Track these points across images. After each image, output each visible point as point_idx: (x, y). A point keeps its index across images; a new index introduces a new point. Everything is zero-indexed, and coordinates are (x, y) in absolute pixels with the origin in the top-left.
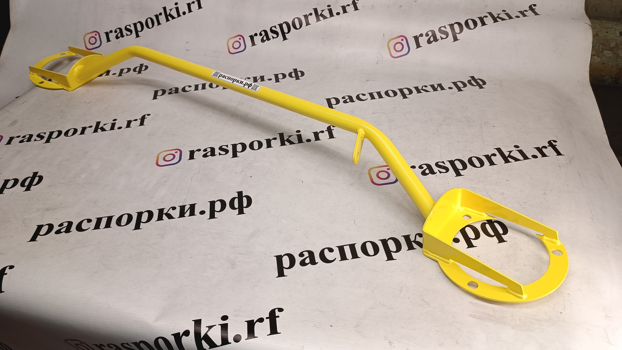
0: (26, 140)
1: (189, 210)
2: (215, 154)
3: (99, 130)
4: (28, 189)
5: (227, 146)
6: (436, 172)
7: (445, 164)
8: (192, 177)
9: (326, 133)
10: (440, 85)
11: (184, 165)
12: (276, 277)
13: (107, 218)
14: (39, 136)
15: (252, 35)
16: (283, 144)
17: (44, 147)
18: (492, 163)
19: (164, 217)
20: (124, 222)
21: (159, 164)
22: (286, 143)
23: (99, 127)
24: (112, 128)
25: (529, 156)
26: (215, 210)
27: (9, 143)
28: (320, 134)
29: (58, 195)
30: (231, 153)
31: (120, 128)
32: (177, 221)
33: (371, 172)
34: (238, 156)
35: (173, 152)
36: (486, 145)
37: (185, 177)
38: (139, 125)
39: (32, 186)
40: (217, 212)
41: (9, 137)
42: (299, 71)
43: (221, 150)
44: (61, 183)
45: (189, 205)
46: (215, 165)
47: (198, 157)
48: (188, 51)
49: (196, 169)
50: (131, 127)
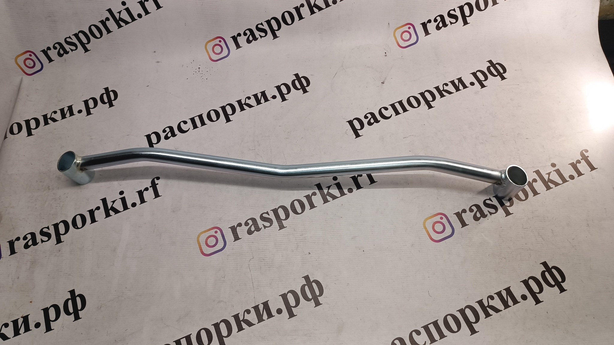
2: (260, 228)
3: (111, 212)
4: (77, 317)
11: (233, 249)
13: (185, 338)
21: (204, 252)
23: (109, 209)
27: (13, 251)
35: (212, 232)
37: (242, 267)
38: (154, 197)
39: (79, 311)
40: (294, 307)
41: (7, 242)
42: (302, 77)
43: (263, 220)
44: (109, 301)
45: (261, 304)
46: (266, 244)
47: (243, 235)
48: (159, 63)
49: (248, 252)
50: (146, 201)
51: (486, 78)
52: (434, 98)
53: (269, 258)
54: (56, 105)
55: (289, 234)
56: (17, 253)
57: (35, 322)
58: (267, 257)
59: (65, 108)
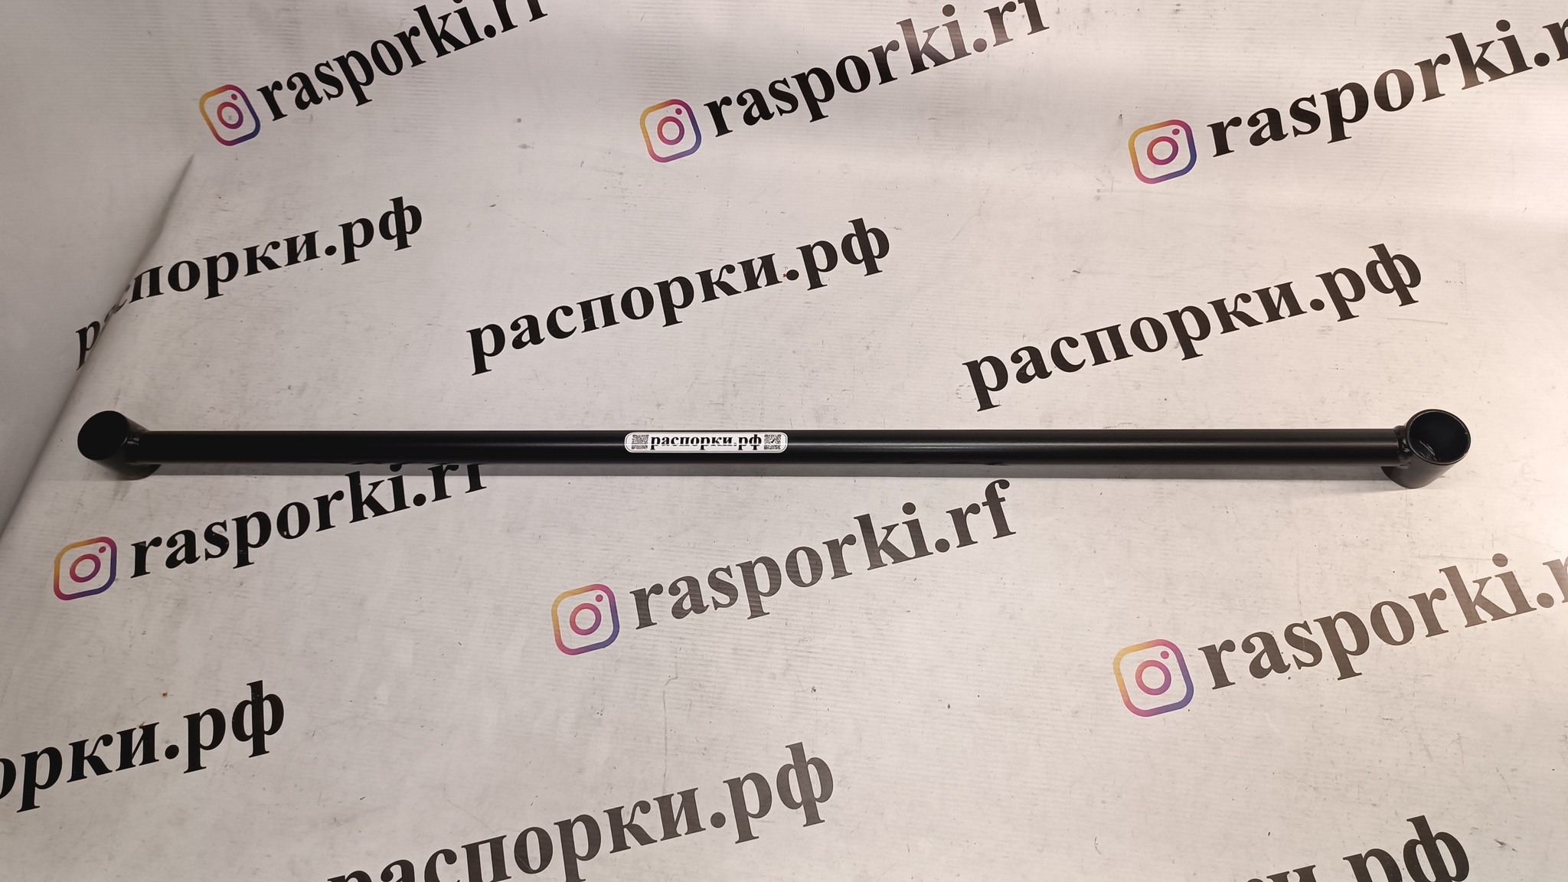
0: (181, 556)
1: (683, 810)
2: (705, 605)
3: (367, 511)
4: (259, 749)
5: (728, 570)
6: (1289, 665)
7: (1311, 634)
8: (664, 692)
9: (986, 511)
10: (1286, 290)
11: (632, 648)
13: (489, 843)
14: (210, 536)
15: (715, 102)
16: (876, 563)
17: (241, 584)
18: (1434, 628)
19: (630, 839)
20: (535, 859)
21: (564, 644)
22: (884, 556)
23: (363, 499)
24: (400, 504)
25: (1531, 596)
26: (748, 810)
27: (140, 569)
28: (970, 515)
29: (344, 768)
30: (743, 600)
31: (420, 500)
32: (662, 848)
33: (1121, 667)
34: (765, 612)
35: (590, 598)
36: (1419, 557)
37: (646, 696)
38: (469, 489)
39: (265, 735)
40: (754, 816)
41: (132, 545)
42: (870, 231)
43: (713, 586)
44: (335, 724)
45: (678, 793)
46: (712, 647)
47: (659, 616)
48: (528, 150)
49: (666, 661)
50: (448, 494)
51: (1360, 293)
52: (1205, 330)
53: (713, 684)
54: (280, 228)
55: (773, 633)
56: (149, 573)
57: (167, 742)
58: (709, 682)
59: (298, 239)
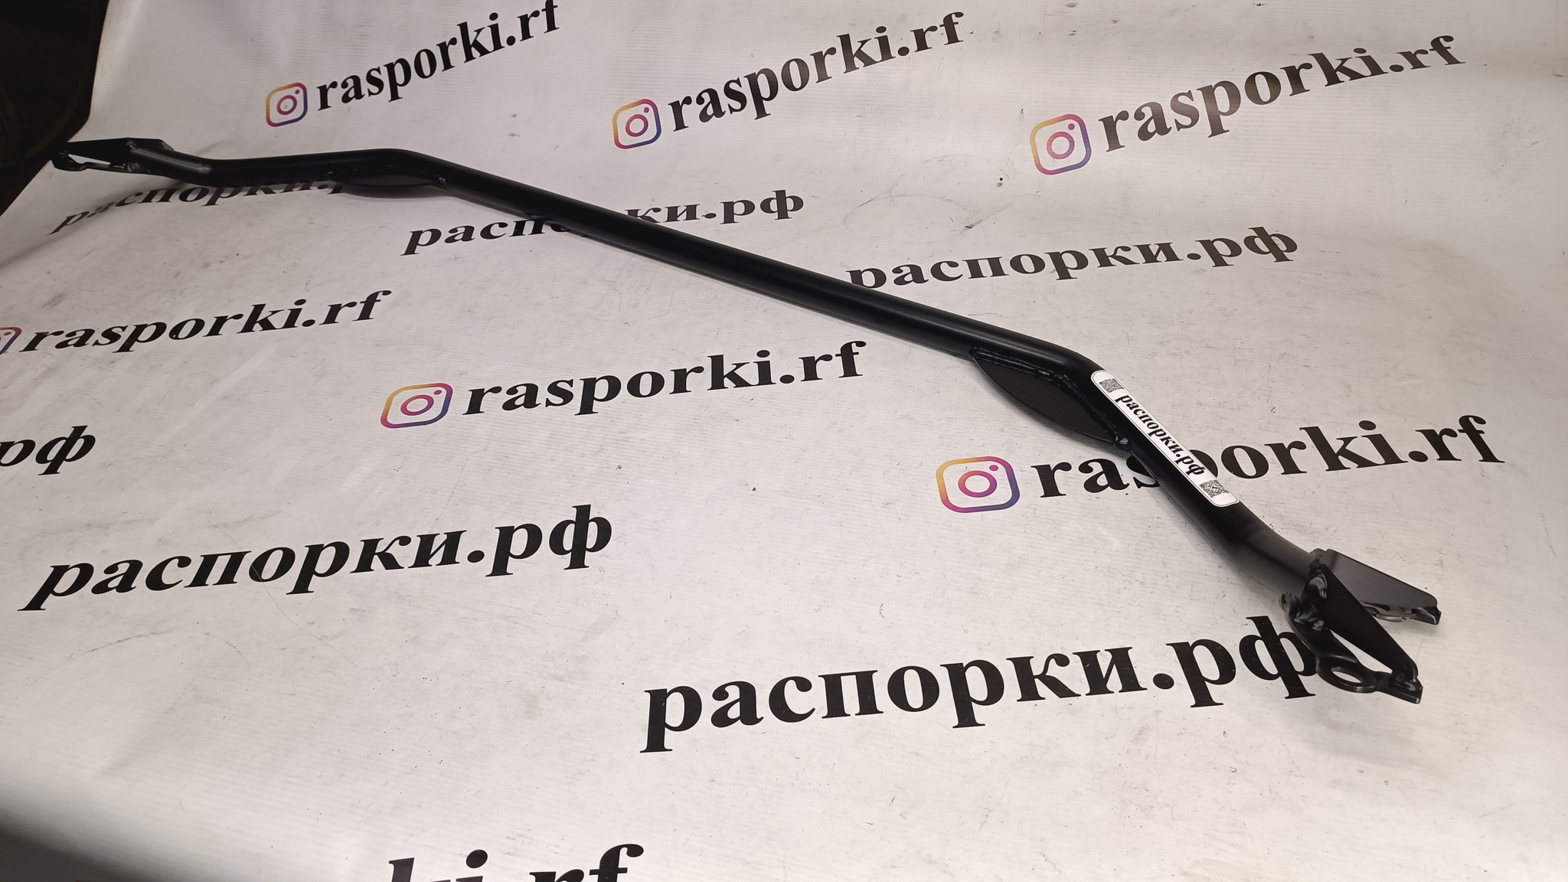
0: (75, 342)
1: (443, 548)
5: (570, 383)
8: (467, 459)
9: (838, 362)
10: (1165, 248)
12: (641, 752)
14: (108, 333)
15: (678, 101)
16: (717, 383)
17: (112, 363)
18: (1290, 468)
19: (376, 563)
20: (270, 571)
22: (727, 382)
24: (290, 323)
26: (511, 552)
28: (821, 362)
30: (576, 402)
31: (309, 323)
32: (408, 576)
33: (945, 475)
34: (594, 411)
